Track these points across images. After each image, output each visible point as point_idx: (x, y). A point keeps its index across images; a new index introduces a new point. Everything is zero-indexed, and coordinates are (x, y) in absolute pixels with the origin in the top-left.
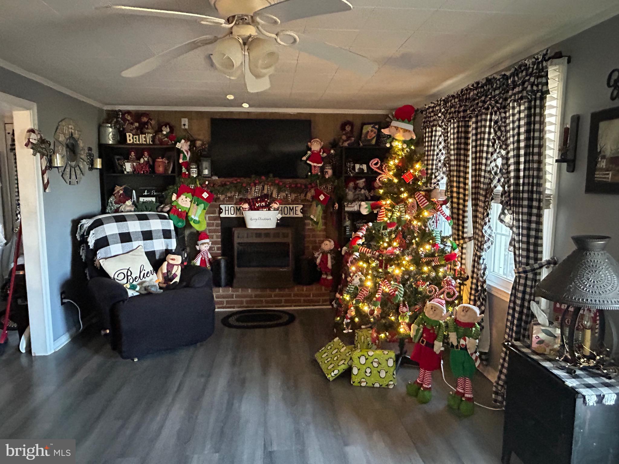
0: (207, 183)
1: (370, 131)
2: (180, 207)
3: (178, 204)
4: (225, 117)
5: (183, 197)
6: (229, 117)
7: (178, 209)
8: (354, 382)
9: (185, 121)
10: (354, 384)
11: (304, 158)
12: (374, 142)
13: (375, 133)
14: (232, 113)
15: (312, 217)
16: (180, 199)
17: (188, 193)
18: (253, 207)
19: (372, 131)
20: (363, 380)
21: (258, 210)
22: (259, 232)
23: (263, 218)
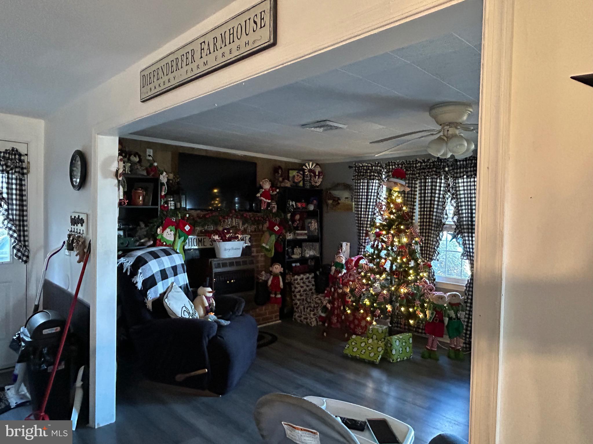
0: (187, 215)
1: (296, 175)
2: (165, 241)
3: (162, 237)
4: (187, 152)
5: (168, 230)
6: (191, 152)
7: (163, 243)
8: (393, 360)
9: (150, 152)
10: (394, 362)
11: (259, 195)
12: (301, 184)
13: (300, 177)
14: (193, 149)
15: (264, 245)
16: (165, 232)
17: (172, 226)
18: (224, 238)
19: (298, 176)
20: (399, 357)
21: (230, 241)
22: (232, 262)
23: (234, 248)
